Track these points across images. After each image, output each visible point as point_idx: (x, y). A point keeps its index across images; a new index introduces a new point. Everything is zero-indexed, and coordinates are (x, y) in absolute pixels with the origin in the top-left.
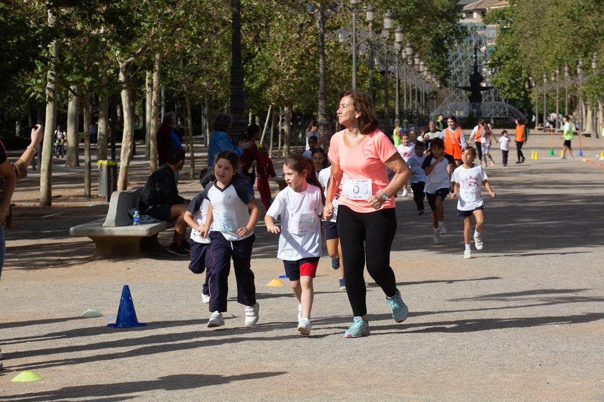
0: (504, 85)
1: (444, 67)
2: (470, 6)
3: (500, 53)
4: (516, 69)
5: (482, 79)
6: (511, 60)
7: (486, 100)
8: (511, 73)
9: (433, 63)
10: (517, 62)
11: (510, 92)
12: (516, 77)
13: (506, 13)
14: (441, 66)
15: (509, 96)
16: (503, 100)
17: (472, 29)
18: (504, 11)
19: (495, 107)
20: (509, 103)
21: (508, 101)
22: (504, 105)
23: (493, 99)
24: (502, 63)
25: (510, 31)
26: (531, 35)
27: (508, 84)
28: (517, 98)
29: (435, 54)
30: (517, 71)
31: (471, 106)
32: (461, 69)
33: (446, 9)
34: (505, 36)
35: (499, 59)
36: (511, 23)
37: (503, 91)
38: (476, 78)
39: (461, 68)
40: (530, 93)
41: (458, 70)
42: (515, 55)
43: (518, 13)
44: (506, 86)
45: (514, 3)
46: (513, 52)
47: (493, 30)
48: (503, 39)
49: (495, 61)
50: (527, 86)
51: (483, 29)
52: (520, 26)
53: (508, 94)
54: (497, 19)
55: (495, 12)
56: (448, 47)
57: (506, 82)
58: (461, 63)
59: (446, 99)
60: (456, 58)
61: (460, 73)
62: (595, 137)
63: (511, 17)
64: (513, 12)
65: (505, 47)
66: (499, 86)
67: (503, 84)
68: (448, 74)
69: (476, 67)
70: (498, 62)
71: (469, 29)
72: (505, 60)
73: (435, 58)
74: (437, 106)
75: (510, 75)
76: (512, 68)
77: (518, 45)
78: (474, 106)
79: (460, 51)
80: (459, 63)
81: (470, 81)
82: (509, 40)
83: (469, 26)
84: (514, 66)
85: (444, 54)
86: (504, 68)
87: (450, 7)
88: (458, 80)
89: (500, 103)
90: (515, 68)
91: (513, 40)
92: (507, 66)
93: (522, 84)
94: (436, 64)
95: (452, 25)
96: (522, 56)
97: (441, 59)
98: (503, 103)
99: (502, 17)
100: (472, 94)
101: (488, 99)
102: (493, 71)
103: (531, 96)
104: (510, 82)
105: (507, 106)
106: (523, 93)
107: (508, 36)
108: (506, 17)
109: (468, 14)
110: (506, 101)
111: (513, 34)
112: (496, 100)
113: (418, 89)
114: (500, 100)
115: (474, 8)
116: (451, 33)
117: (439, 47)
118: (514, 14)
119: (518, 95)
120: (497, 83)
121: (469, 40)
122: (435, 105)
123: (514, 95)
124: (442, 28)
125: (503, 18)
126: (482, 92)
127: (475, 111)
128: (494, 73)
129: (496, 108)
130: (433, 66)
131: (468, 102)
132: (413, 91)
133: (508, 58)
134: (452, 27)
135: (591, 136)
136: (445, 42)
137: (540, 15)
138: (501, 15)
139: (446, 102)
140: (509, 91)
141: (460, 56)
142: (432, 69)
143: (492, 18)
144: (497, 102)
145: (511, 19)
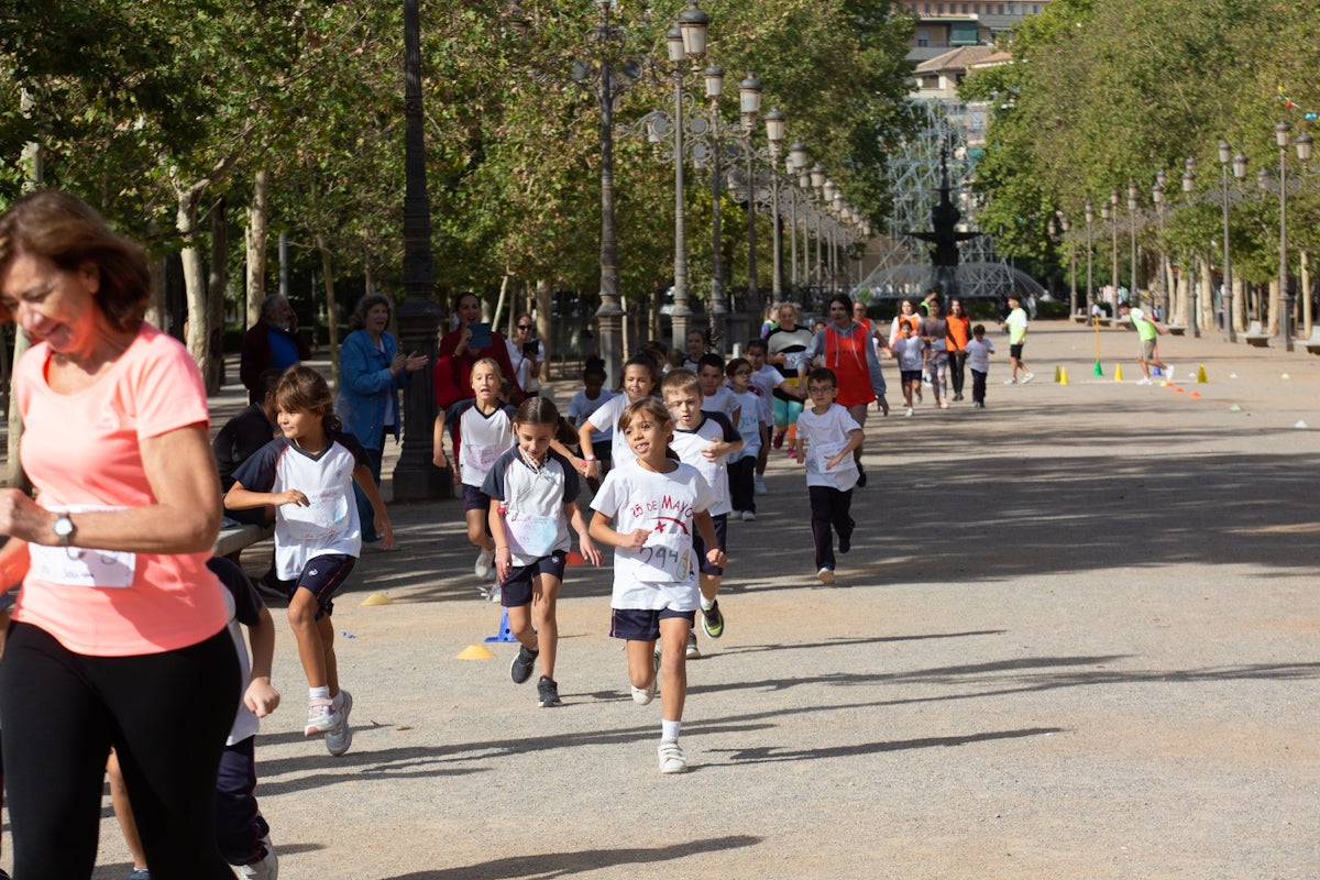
0: (1006, 229)
2: (932, 64)
3: (993, 161)
4: (1030, 195)
5: (957, 216)
6: (1018, 175)
7: (967, 261)
8: (1018, 203)
9: (856, 184)
10: (1031, 179)
11: (1015, 243)
12: (1029, 210)
13: (1005, 77)
14: (872, 191)
15: (1016, 251)
16: (1004, 260)
17: (935, 112)
18: (1002, 73)
19: (986, 276)
20: (1016, 266)
21: (1013, 263)
22: (1005, 271)
23: (982, 256)
24: (1000, 183)
25: (1015, 115)
26: (1059, 122)
27: (1013, 226)
28: (1033, 255)
29: (860, 165)
30: (1033, 198)
31: (936, 274)
32: (913, 196)
33: (881, 71)
34: (1005, 125)
35: (994, 173)
36: (1017, 97)
37: (1002, 240)
38: (947, 214)
39: (915, 195)
40: (1059, 243)
41: (908, 197)
42: (1026, 164)
43: (1031, 77)
44: (1009, 229)
45: (1021, 57)
46: (1023, 157)
47: (979, 114)
48: (1002, 132)
49: (986, 178)
50: (1052, 230)
51: (958, 110)
52: (1034, 106)
53: (1012, 246)
54: (988, 90)
55: (982, 75)
56: (885, 151)
57: (1009, 222)
58: (914, 184)
59: (885, 259)
60: (904, 172)
61: (912, 204)
62: (1193, 335)
63: (1017, 85)
64: (1021, 75)
65: (1005, 148)
66: (995, 229)
67: (1003, 225)
68: (886, 208)
69: (944, 192)
70: (990, 180)
71: (930, 112)
72: (1005, 176)
73: (858, 172)
74: (865, 275)
75: (1014, 209)
76: (1021, 193)
77: (1032, 144)
78: (941, 274)
79: (910, 159)
80: (911, 182)
81: (935, 221)
82: (1013, 133)
83: (929, 105)
84: (1024, 188)
85: (878, 165)
86: (1005, 194)
87: (889, 65)
88: (909, 218)
89: (998, 266)
90: (1025, 193)
91: (1022, 133)
92: (1010, 189)
93: (1042, 225)
94: (861, 185)
95: (893, 103)
96: (1040, 166)
97: (872, 175)
98: (1003, 265)
99: (998, 87)
100: (937, 249)
101: (971, 259)
102: (981, 198)
103: (1059, 250)
104: (1016, 222)
105: (1012, 271)
106: (1043, 245)
107: (1010, 124)
108: (1006, 85)
109: (928, 79)
110: (1008, 261)
111: (1021, 122)
112: (988, 260)
113: (825, 239)
114: (996, 260)
115: (940, 67)
116: (892, 120)
117: (867, 149)
118: (1023, 80)
119: (1032, 250)
120: (990, 225)
121: (930, 135)
122: (861, 272)
123: (1025, 248)
124: (873, 110)
125: (1001, 89)
126: (959, 244)
127: (943, 283)
128: (983, 204)
129: (989, 277)
130: (856, 190)
131: (930, 264)
132: (812, 242)
133: (1011, 172)
134: (894, 108)
135: (1185, 332)
136: (880, 138)
137: (1075, 80)
138: (994, 82)
139: (884, 266)
140: (1014, 241)
141: (912, 169)
142: (854, 197)
143: (978, 89)
144: (991, 264)
145: (1017, 90)
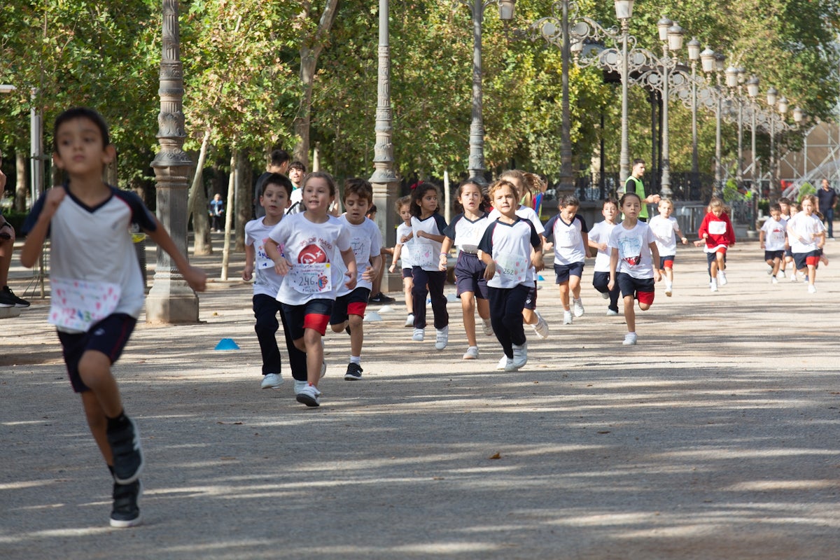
1: (819, 74)
14: (811, 74)
29: (801, 46)
56: (830, 30)
74: (810, 169)
85: (820, 47)
94: (800, 68)
97: (813, 56)
122: (805, 166)
130: (794, 74)
132: (747, 135)
136: (824, 16)
139: (832, 158)
142: (791, 81)
